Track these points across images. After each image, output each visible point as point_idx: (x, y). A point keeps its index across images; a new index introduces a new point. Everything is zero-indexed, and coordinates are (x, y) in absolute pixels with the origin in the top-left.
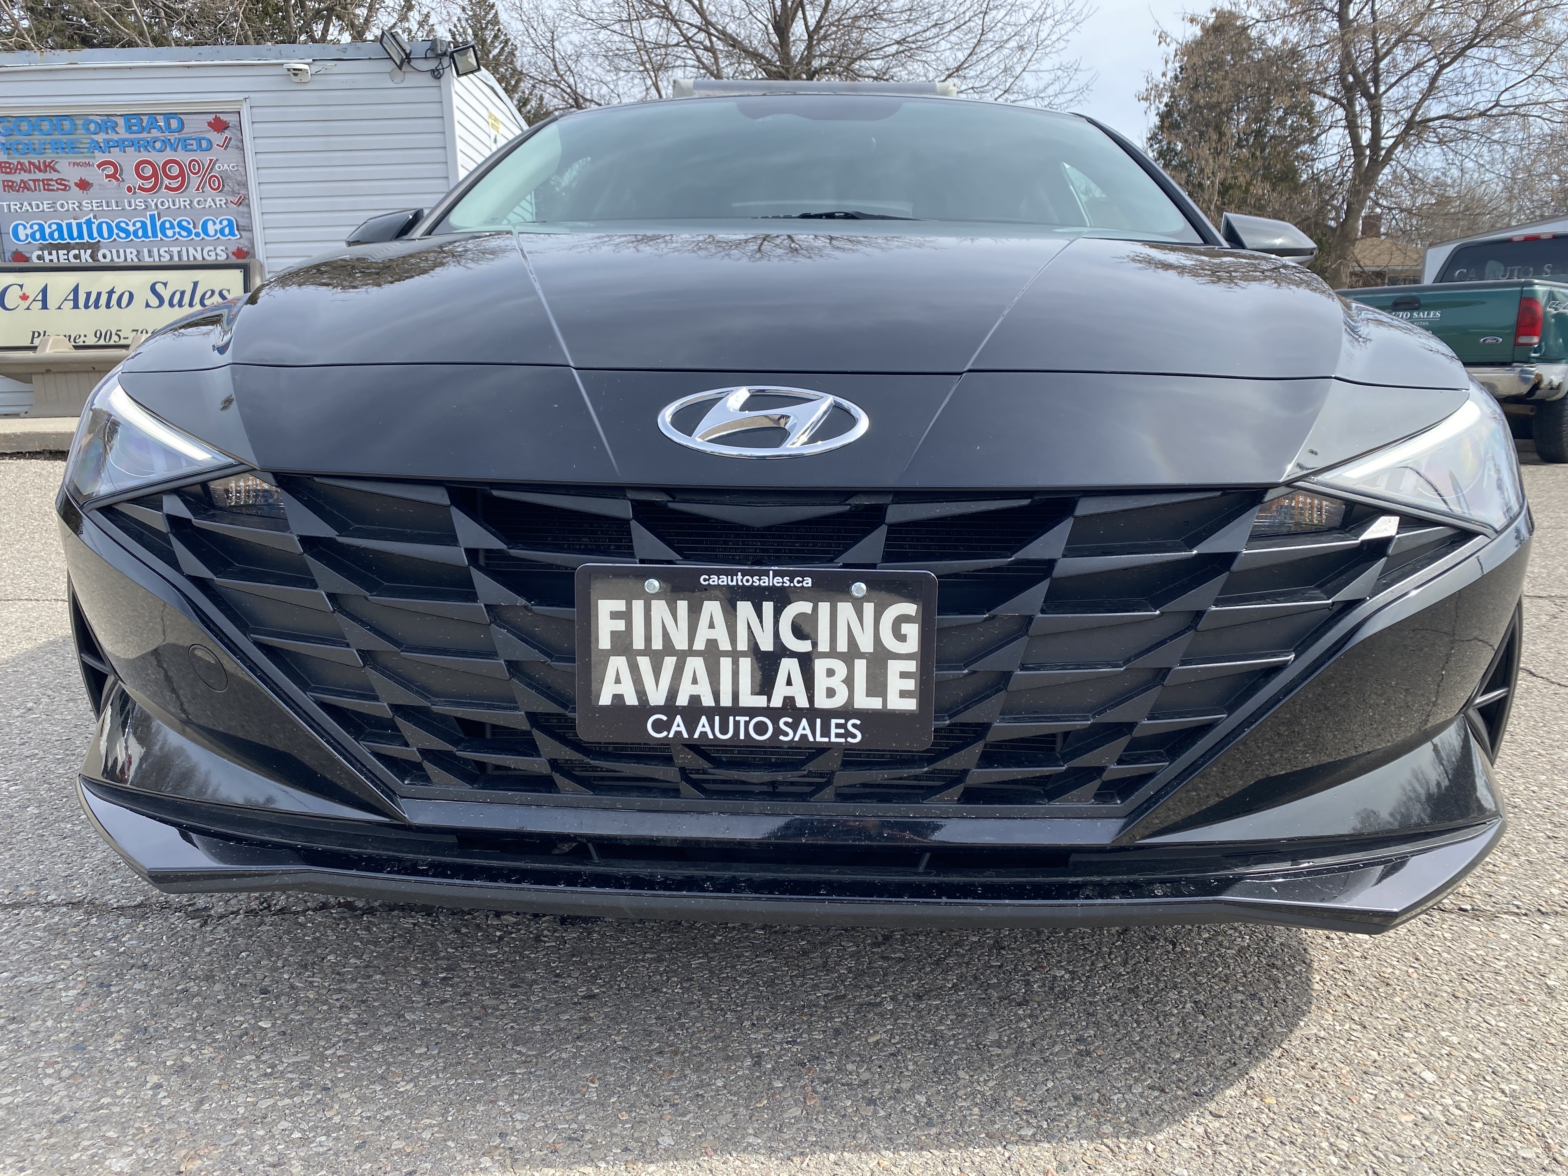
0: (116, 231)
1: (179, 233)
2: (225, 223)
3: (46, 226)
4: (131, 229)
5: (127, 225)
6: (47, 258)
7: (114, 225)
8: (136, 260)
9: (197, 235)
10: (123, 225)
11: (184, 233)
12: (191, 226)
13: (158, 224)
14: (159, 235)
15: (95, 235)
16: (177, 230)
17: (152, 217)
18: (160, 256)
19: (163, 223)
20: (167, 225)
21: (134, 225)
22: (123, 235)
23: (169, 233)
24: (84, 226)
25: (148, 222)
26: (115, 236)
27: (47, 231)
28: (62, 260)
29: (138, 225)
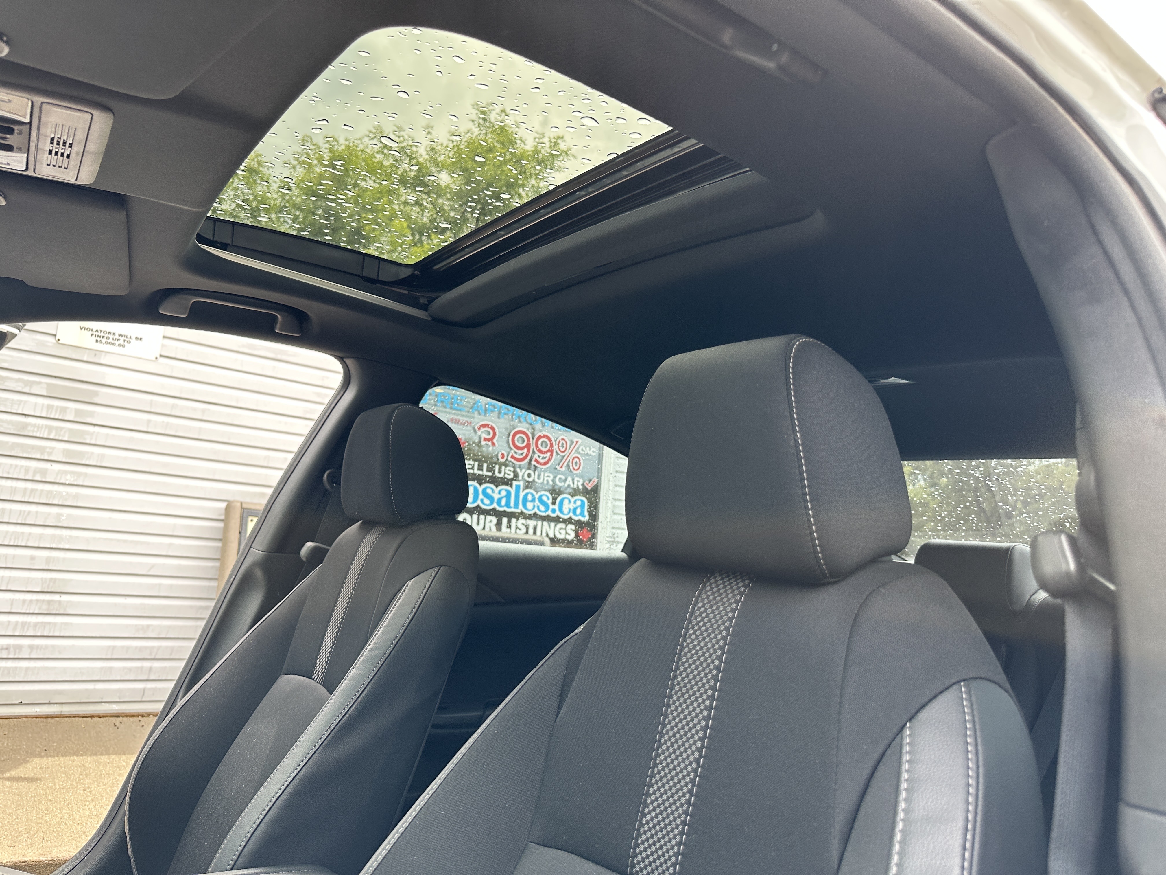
0: (481, 496)
1: (538, 507)
2: (579, 503)
4: (496, 496)
5: (493, 491)
7: (481, 489)
8: (494, 529)
9: (554, 511)
10: (489, 491)
11: (542, 508)
12: (550, 502)
13: (522, 495)
14: (521, 506)
16: (537, 502)
17: (518, 487)
18: (517, 528)
19: (526, 496)
20: (530, 497)
21: (500, 492)
22: (487, 502)
23: (530, 505)
25: (513, 491)
29: (504, 493)
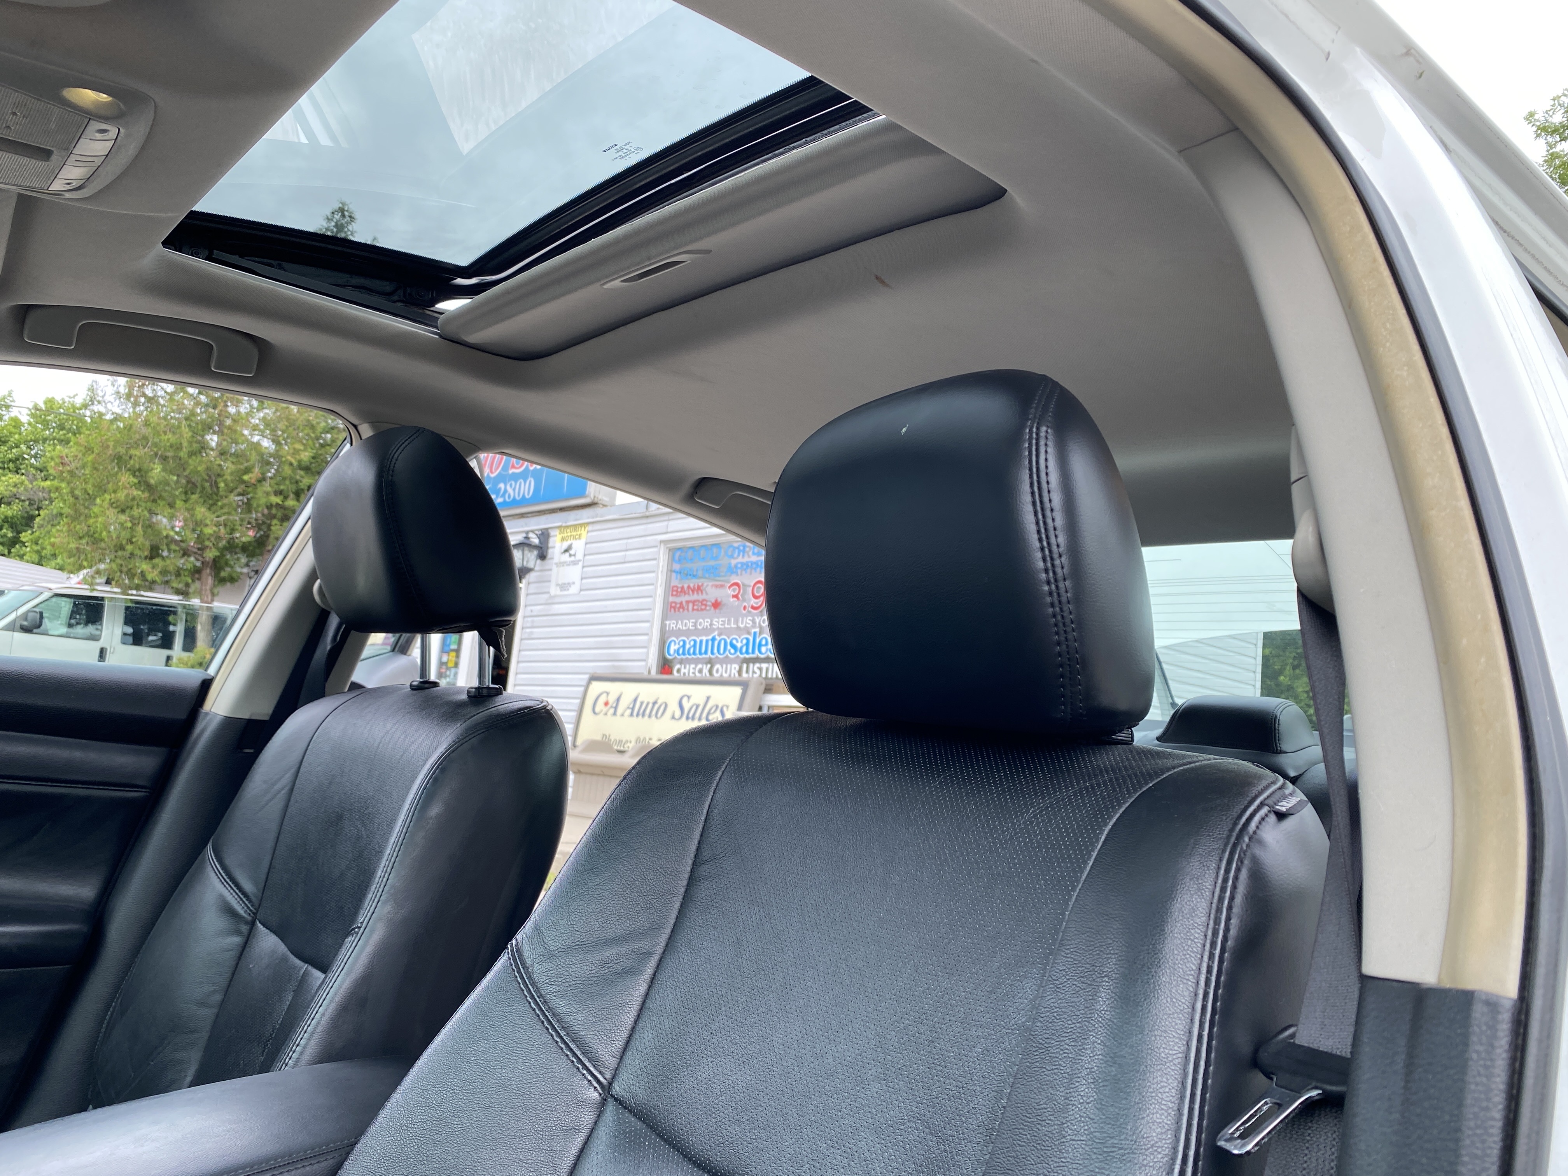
0: (729, 647)
3: (687, 642)
4: (739, 645)
6: (683, 671)
7: (728, 641)
8: (737, 675)
13: (758, 640)
14: (757, 652)
15: (715, 650)
17: (755, 634)
20: (762, 642)
22: (732, 651)
23: (763, 649)
24: (710, 643)
25: (750, 639)
26: (727, 652)
27: (688, 646)
28: (691, 674)
29: (744, 641)
